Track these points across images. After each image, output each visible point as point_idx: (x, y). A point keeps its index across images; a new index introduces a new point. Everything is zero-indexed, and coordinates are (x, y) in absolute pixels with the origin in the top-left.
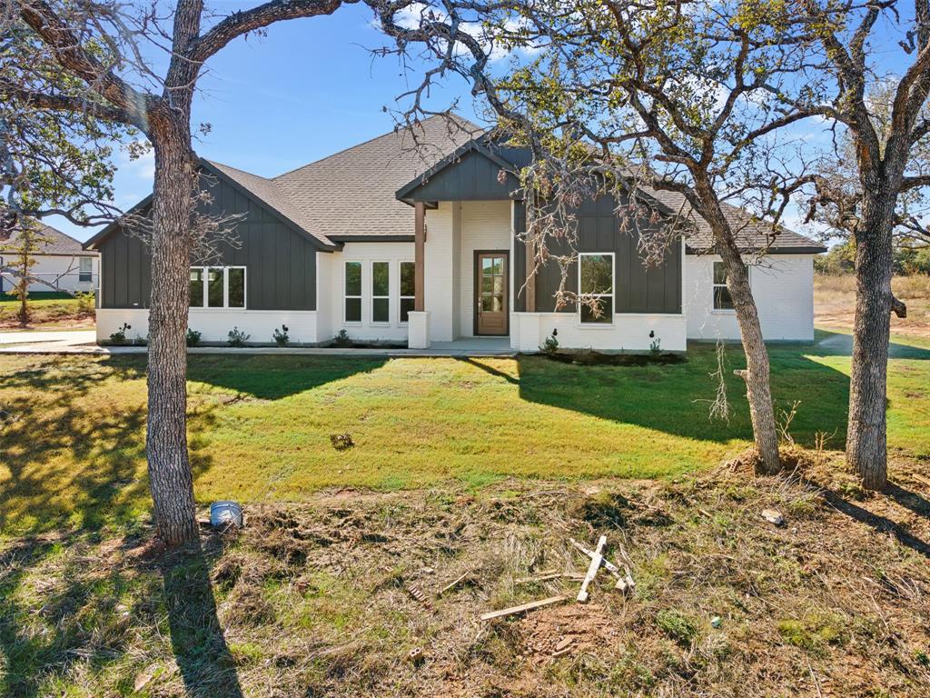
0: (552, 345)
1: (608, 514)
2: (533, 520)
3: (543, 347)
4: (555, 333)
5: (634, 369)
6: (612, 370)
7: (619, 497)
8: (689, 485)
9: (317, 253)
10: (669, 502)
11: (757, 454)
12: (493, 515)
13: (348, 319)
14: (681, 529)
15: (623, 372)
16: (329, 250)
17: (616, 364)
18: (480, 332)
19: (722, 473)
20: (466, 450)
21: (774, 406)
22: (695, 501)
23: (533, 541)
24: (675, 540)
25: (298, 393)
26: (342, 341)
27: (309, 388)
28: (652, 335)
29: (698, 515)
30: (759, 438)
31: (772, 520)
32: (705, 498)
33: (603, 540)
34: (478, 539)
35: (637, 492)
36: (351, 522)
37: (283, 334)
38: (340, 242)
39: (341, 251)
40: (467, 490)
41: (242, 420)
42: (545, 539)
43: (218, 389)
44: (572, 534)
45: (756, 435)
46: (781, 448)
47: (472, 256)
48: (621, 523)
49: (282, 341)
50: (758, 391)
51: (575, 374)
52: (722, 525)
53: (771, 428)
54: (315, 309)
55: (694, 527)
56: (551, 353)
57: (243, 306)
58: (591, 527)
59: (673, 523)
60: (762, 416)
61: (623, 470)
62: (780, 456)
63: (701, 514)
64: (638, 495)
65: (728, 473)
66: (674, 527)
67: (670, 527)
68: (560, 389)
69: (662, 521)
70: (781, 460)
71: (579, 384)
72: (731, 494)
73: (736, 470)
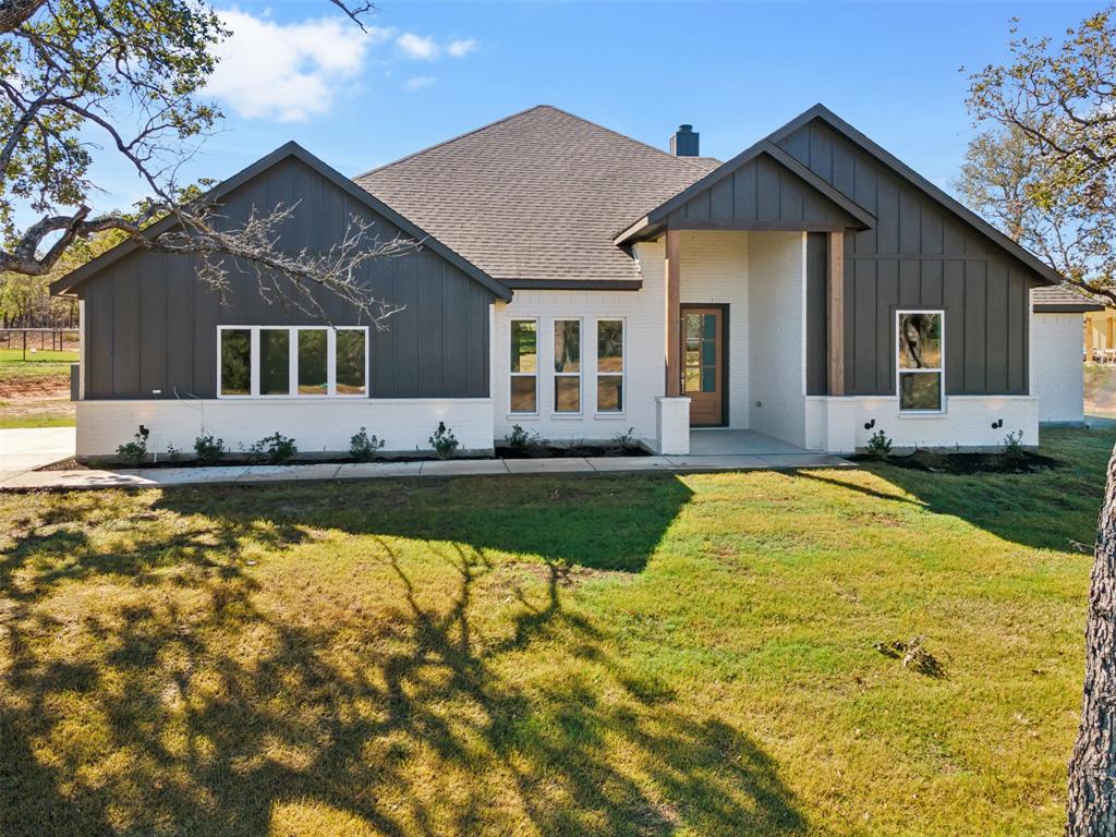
0: (881, 443)
4: (870, 426)
9: (491, 306)
13: (514, 408)
28: (996, 425)
49: (446, 450)
54: (489, 395)
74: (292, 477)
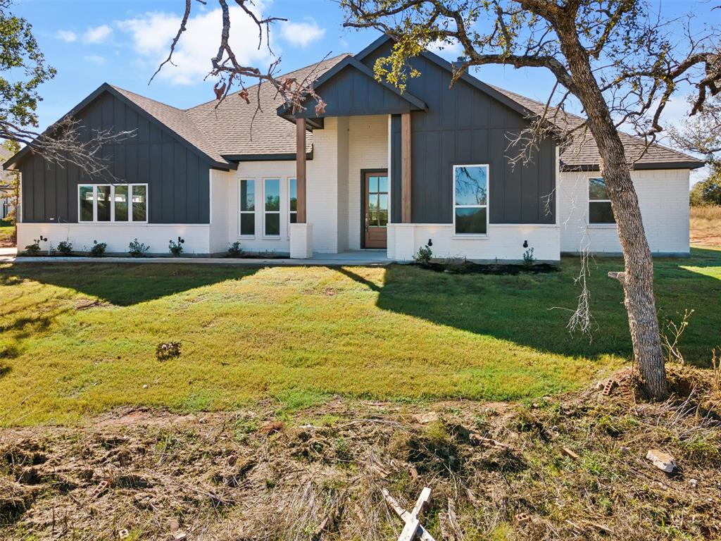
0: (426, 255)
1: (440, 454)
2: (344, 458)
3: (417, 257)
4: (430, 244)
5: (505, 277)
6: (482, 278)
7: (458, 428)
8: (550, 413)
9: (211, 170)
10: (524, 435)
11: (638, 373)
12: (294, 450)
13: (243, 233)
14: (536, 477)
15: (493, 280)
16: (224, 168)
17: (486, 273)
18: (366, 245)
19: (594, 396)
20: (300, 363)
21: (659, 318)
22: (558, 434)
23: (333, 493)
24: (527, 495)
25: (156, 299)
26: (235, 252)
27: (170, 293)
28: (525, 245)
29: (560, 455)
30: (640, 355)
31: (662, 466)
32: (571, 430)
33: (425, 494)
34: (264, 485)
35: (484, 420)
36: (115, 457)
37: (177, 245)
38: (233, 162)
39: (236, 169)
40: (279, 414)
41: (84, 325)
42: (352, 488)
43: (81, 295)
44: (388, 482)
45: (636, 351)
46: (668, 366)
47: (359, 175)
48: (456, 466)
49: (177, 251)
50: (638, 297)
51: (443, 282)
52: (593, 473)
53: (656, 343)
54: (209, 223)
55: (554, 473)
56: (426, 262)
57: (145, 220)
58: (414, 473)
59: (525, 467)
60: (643, 327)
61: (474, 389)
62: (668, 376)
63: (565, 453)
64: (486, 424)
65: (600, 396)
66: (526, 475)
67: (522, 474)
68: (423, 297)
69: (512, 464)
70: (668, 381)
71: (444, 292)
72: (604, 426)
73: (610, 393)
74: (82, 261)
